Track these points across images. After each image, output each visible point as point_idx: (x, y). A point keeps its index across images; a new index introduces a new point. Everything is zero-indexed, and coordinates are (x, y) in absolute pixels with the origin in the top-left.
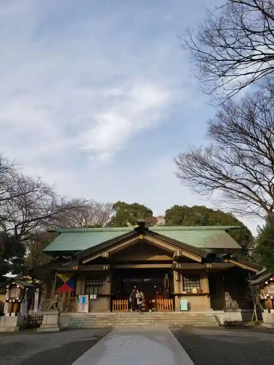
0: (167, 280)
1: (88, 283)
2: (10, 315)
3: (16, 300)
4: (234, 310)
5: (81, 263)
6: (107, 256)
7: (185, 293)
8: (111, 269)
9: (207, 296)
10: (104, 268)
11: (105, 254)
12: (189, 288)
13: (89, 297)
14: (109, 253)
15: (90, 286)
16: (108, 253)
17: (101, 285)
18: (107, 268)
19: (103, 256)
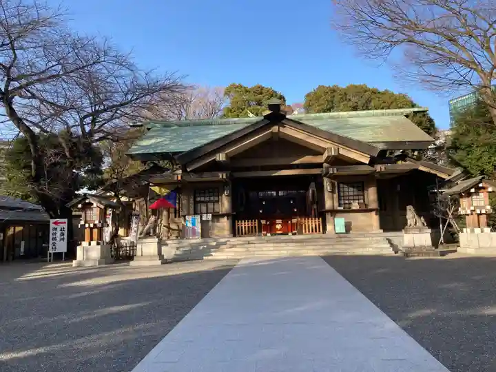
0: (313, 192)
1: (198, 199)
2: (90, 244)
3: (95, 225)
4: (420, 231)
5: (184, 171)
6: (224, 159)
7: (342, 208)
8: (231, 177)
9: (374, 213)
10: (221, 177)
11: (221, 157)
12: (347, 202)
13: (201, 217)
14: (226, 154)
15: (201, 202)
16: (224, 155)
17: (218, 201)
18: (224, 177)
19: (218, 159)
